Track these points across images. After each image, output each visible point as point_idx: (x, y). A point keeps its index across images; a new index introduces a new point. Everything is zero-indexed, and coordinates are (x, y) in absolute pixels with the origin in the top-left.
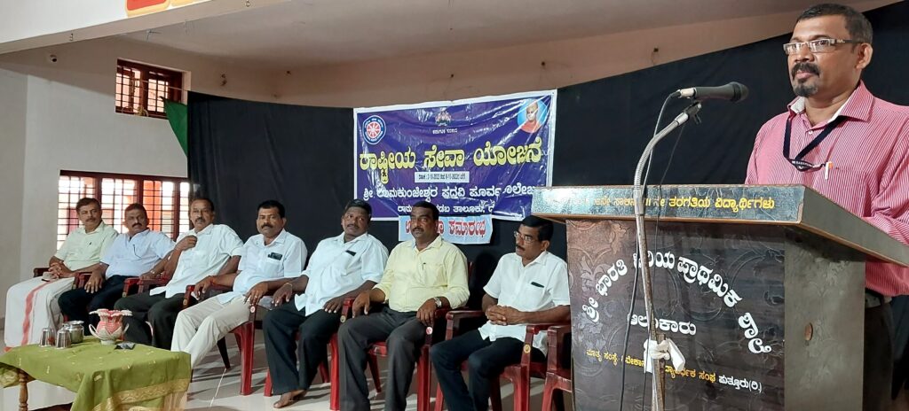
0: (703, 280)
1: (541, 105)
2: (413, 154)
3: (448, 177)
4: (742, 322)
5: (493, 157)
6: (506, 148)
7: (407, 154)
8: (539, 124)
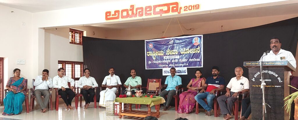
0: (272, 74)
1: (199, 39)
2: (163, 51)
3: (173, 57)
4: (278, 78)
5: (186, 52)
6: (189, 49)
7: (161, 52)
8: (198, 43)
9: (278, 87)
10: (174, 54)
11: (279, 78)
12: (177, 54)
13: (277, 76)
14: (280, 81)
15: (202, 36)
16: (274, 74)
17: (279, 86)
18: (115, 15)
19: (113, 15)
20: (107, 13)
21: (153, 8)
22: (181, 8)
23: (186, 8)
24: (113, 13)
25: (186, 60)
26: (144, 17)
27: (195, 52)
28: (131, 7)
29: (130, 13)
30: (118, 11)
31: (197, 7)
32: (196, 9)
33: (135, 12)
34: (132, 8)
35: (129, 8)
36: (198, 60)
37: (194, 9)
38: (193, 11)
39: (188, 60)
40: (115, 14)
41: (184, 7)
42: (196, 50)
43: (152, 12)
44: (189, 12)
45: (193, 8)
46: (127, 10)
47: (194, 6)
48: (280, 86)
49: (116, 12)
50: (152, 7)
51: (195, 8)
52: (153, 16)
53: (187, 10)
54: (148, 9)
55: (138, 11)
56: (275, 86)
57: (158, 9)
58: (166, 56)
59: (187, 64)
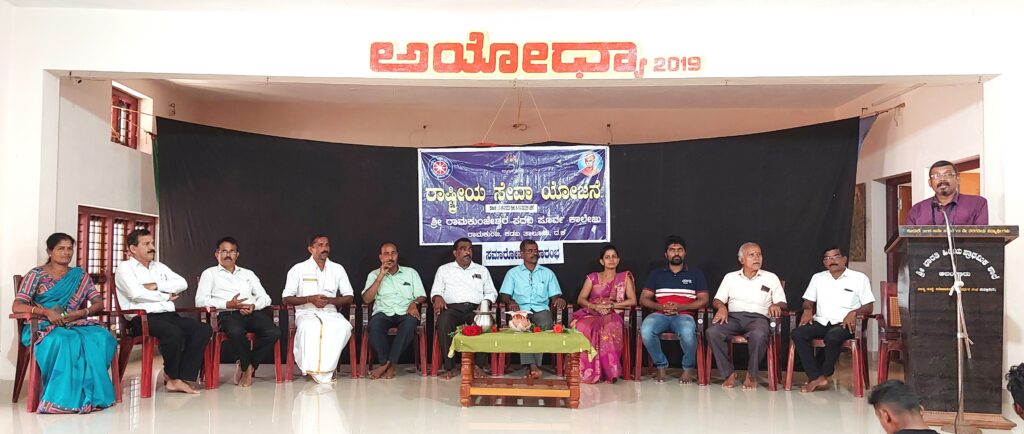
0: (973, 257)
1: (597, 156)
2: (482, 189)
3: (519, 209)
4: (989, 269)
5: (558, 193)
6: (569, 187)
7: (477, 189)
8: (596, 170)
9: (987, 290)
10: (522, 198)
11: (991, 270)
12: (529, 198)
13: (985, 262)
14: (994, 276)
15: (607, 149)
16: (977, 259)
17: (990, 289)
18: (412, 59)
19: (400, 57)
20: (375, 47)
21: (550, 52)
22: (644, 62)
23: (660, 63)
24: (401, 48)
25: (560, 220)
26: (521, 75)
27: (586, 197)
28: (472, 39)
29: (469, 56)
30: (423, 47)
31: (694, 64)
32: (690, 69)
33: (486, 54)
34: (475, 42)
35: (465, 40)
36: (596, 220)
37: (684, 69)
38: (683, 74)
39: (566, 220)
40: (410, 54)
41: (653, 60)
42: (590, 190)
43: (549, 62)
44: (667, 75)
45: (681, 65)
46: (457, 48)
47: (684, 60)
48: (993, 289)
49: (412, 47)
50: (550, 47)
51: (688, 66)
52: (550, 75)
53: (664, 70)
54: (535, 53)
55: (499, 53)
56: (981, 290)
57: (568, 57)
58: (493, 205)
59: (563, 233)
